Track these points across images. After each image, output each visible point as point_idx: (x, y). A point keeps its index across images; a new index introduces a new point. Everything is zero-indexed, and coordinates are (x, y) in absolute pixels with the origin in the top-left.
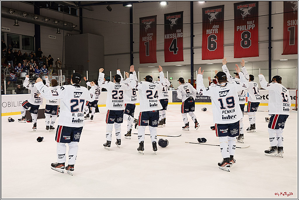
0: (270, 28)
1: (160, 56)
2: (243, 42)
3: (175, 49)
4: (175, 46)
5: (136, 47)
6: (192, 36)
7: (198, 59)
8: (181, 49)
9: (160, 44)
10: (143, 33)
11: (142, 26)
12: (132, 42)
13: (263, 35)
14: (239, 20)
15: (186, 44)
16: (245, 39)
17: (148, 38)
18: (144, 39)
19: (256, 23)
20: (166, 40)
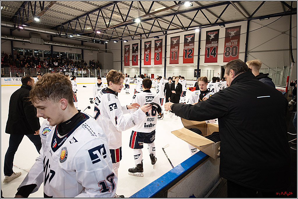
0: (166, 52)
1: (131, 63)
4: (135, 59)
5: (123, 59)
6: (141, 54)
7: (143, 65)
8: (137, 60)
9: (131, 58)
10: (125, 53)
12: (122, 56)
13: (163, 55)
14: (156, 48)
15: (139, 58)
16: (157, 57)
17: (127, 55)
19: (161, 49)
20: (132, 56)
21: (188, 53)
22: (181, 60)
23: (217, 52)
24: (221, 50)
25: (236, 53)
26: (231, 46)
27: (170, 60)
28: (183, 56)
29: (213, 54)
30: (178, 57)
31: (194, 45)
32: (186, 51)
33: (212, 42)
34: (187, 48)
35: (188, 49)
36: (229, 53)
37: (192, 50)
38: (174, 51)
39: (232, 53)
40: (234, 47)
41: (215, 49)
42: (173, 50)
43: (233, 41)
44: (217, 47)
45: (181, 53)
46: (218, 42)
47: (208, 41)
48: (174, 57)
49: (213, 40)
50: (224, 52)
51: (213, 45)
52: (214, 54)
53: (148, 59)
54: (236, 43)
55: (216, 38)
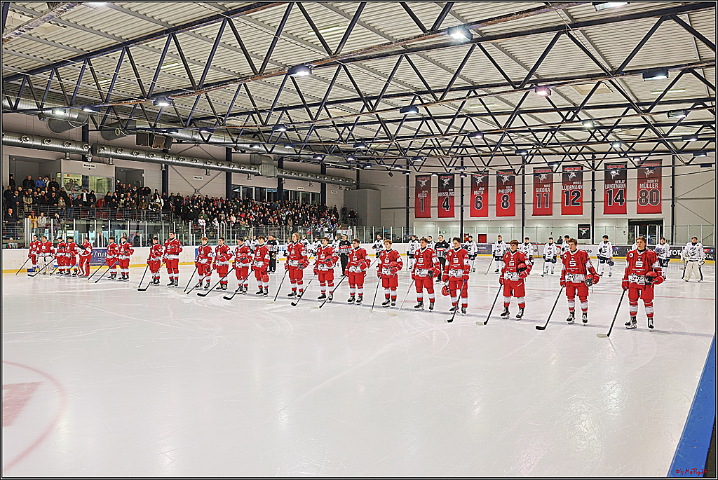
0: (524, 193)
1: (434, 212)
2: (503, 203)
3: (447, 207)
4: (447, 204)
5: (412, 203)
6: (462, 196)
7: (467, 217)
8: (453, 206)
9: (434, 201)
10: (418, 190)
11: (418, 184)
12: (408, 198)
13: (518, 199)
14: (500, 185)
15: (457, 202)
16: (505, 201)
17: (423, 195)
18: (419, 196)
19: (513, 188)
20: (439, 197)
21: (571, 198)
22: (557, 208)
23: (625, 198)
24: (632, 194)
25: (657, 200)
26: (649, 189)
27: (535, 209)
28: (562, 203)
29: (618, 201)
30: (551, 203)
31: (582, 184)
32: (567, 193)
33: (616, 182)
34: (568, 188)
35: (571, 191)
36: (646, 200)
37: (579, 193)
38: (543, 193)
39: (651, 200)
40: (654, 191)
41: (623, 193)
42: (539, 190)
43: (652, 181)
44: (625, 189)
45: (557, 197)
46: (626, 182)
47: (608, 179)
48: (543, 203)
49: (617, 178)
50: (638, 197)
51: (618, 185)
52: (621, 201)
53: (481, 205)
54: (657, 185)
55: (623, 176)
